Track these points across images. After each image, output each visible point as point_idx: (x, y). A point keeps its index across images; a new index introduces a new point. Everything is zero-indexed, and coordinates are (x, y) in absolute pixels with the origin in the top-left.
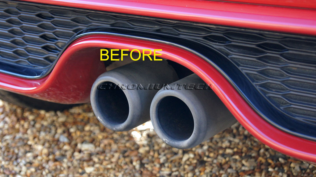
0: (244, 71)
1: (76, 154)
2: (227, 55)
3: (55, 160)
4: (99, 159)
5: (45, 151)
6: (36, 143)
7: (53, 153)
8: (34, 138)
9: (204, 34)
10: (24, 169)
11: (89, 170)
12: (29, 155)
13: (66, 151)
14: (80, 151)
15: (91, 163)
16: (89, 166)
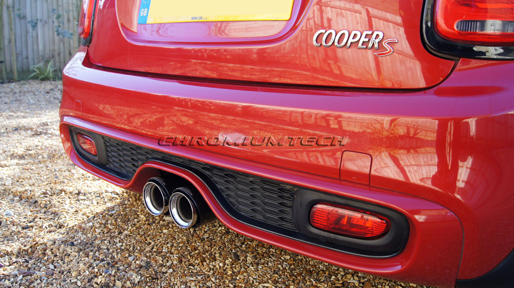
0: (219, 187)
1: (161, 222)
2: (212, 178)
3: (149, 224)
4: (172, 226)
5: (145, 219)
6: (141, 214)
7: (149, 220)
8: (142, 211)
9: (202, 166)
10: (130, 228)
11: (165, 231)
12: (136, 220)
13: (156, 220)
14: (164, 220)
15: (167, 227)
16: (166, 229)
